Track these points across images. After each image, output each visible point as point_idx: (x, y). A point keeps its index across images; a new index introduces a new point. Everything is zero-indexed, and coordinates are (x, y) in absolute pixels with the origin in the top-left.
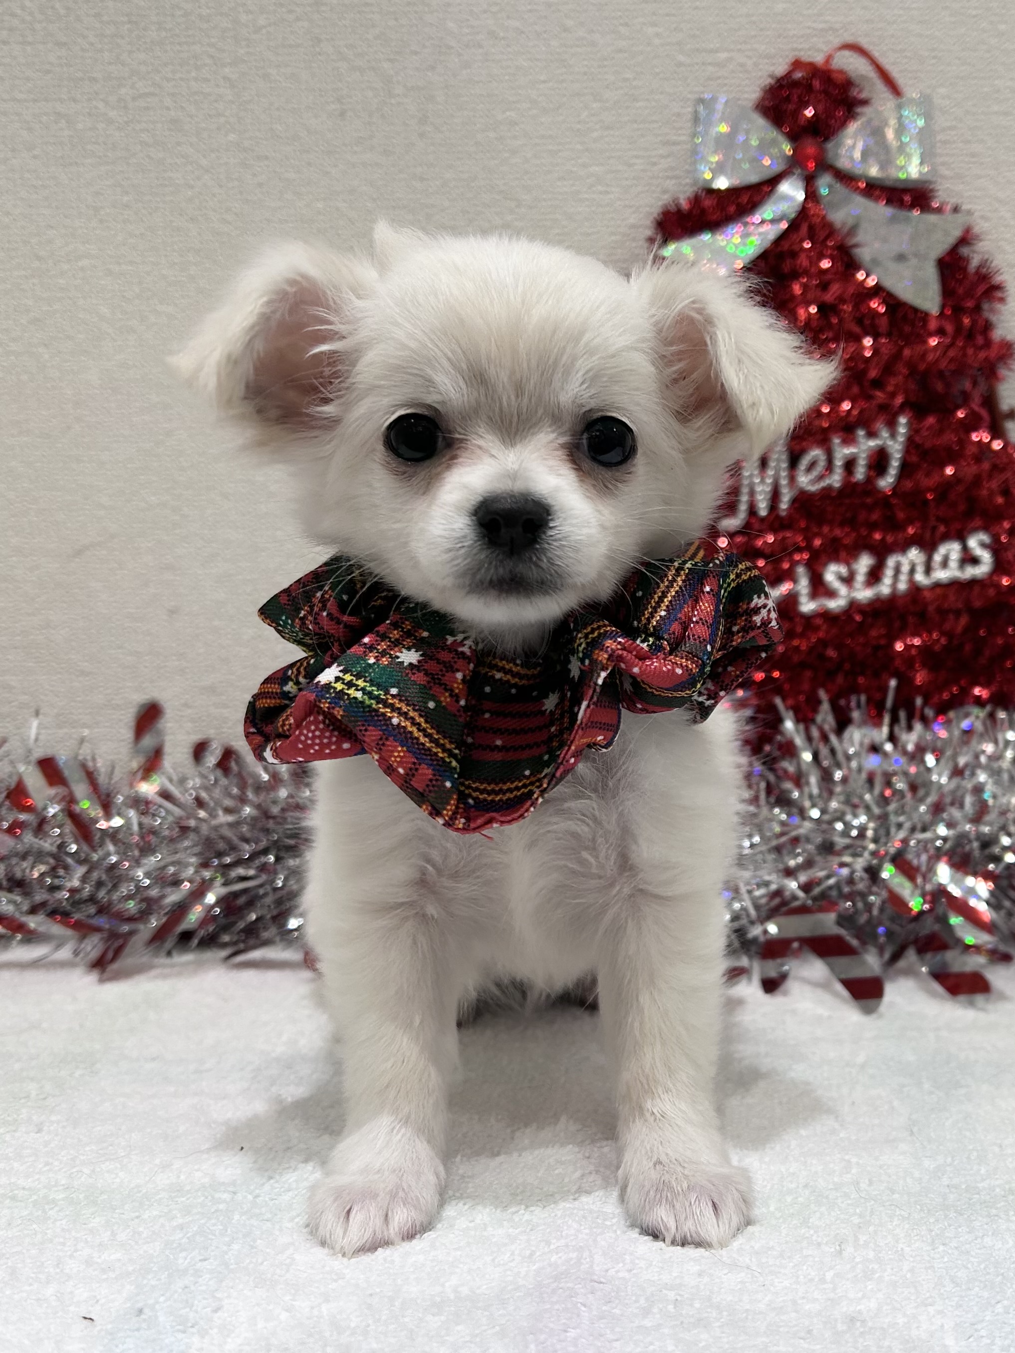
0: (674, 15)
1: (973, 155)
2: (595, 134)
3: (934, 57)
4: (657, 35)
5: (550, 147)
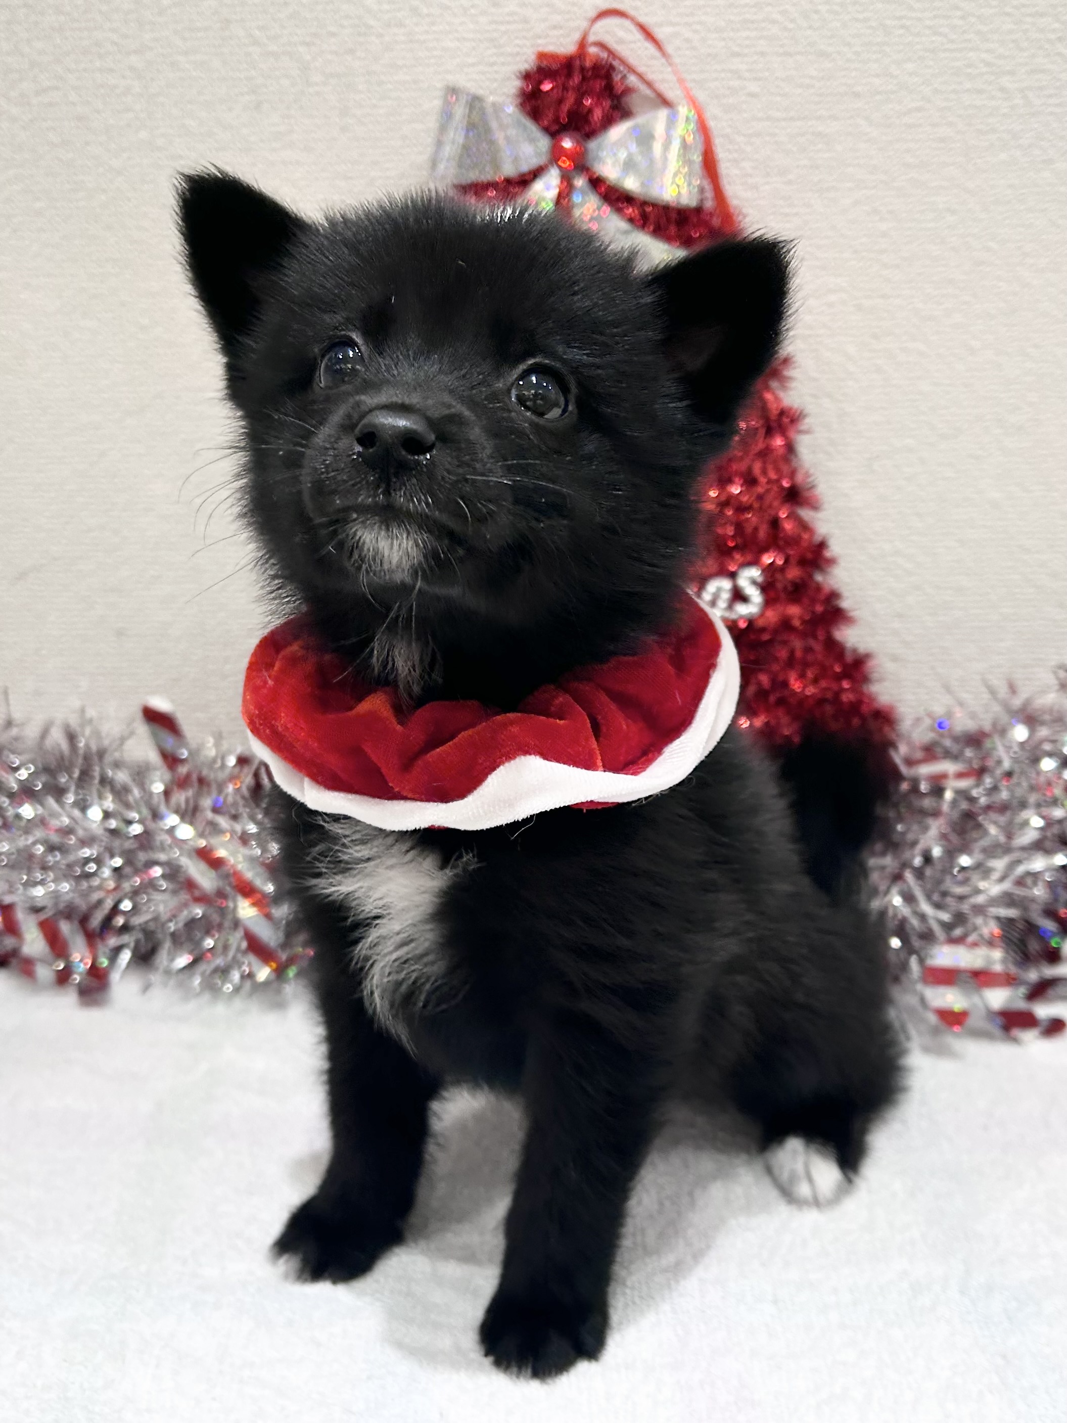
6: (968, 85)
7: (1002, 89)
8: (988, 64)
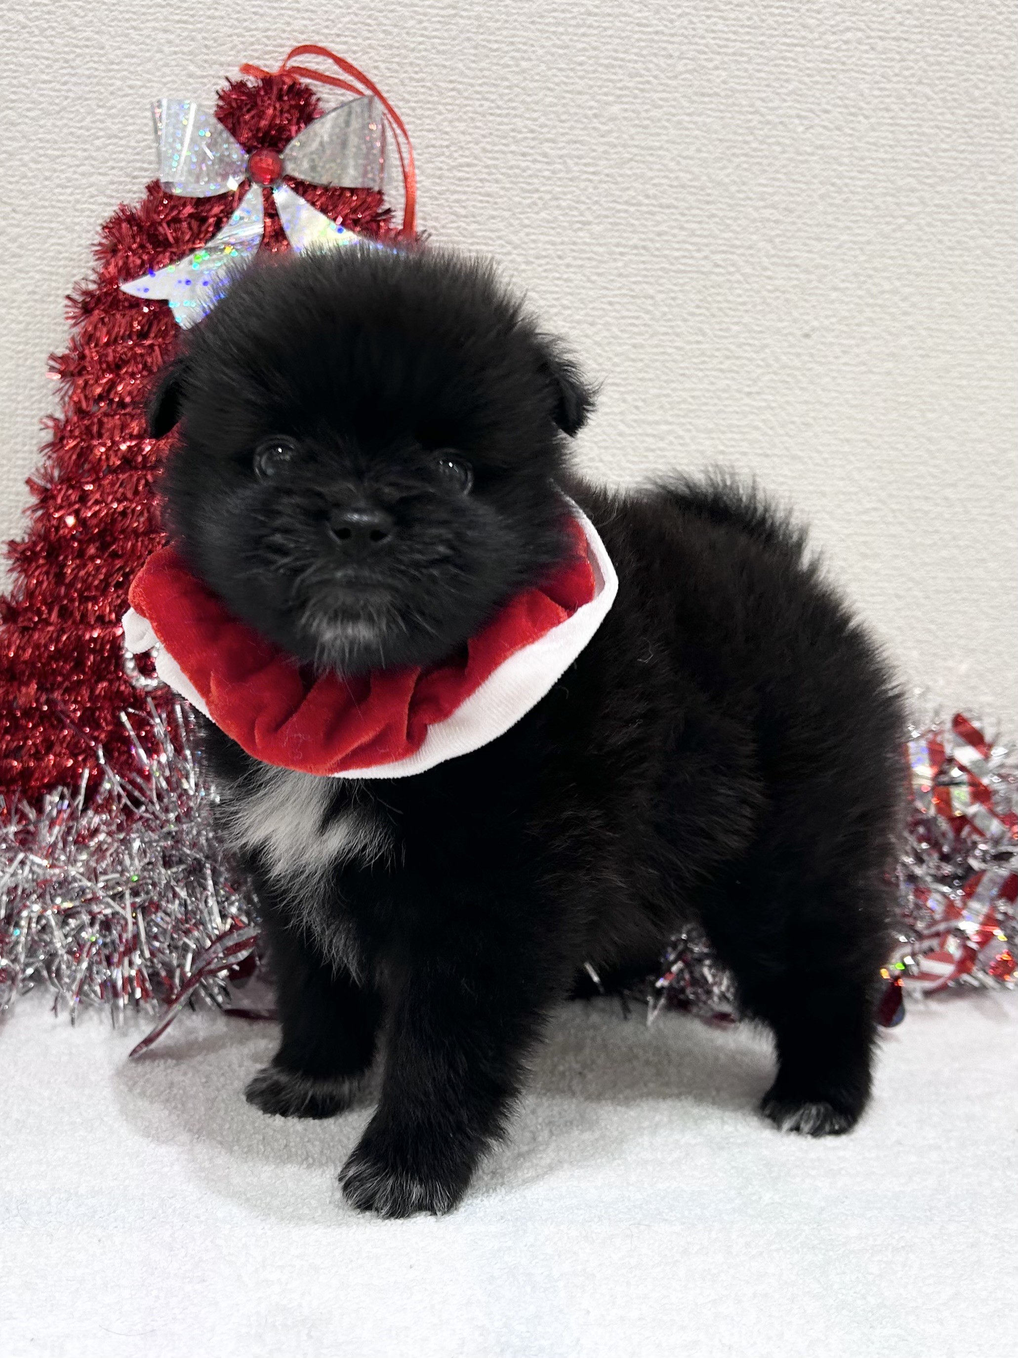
0: (185, 22)
1: (489, 195)
2: (97, 143)
3: (453, 89)
4: (169, 42)
5: (49, 152)
6: (513, 148)
7: (545, 155)
8: (532, 131)
